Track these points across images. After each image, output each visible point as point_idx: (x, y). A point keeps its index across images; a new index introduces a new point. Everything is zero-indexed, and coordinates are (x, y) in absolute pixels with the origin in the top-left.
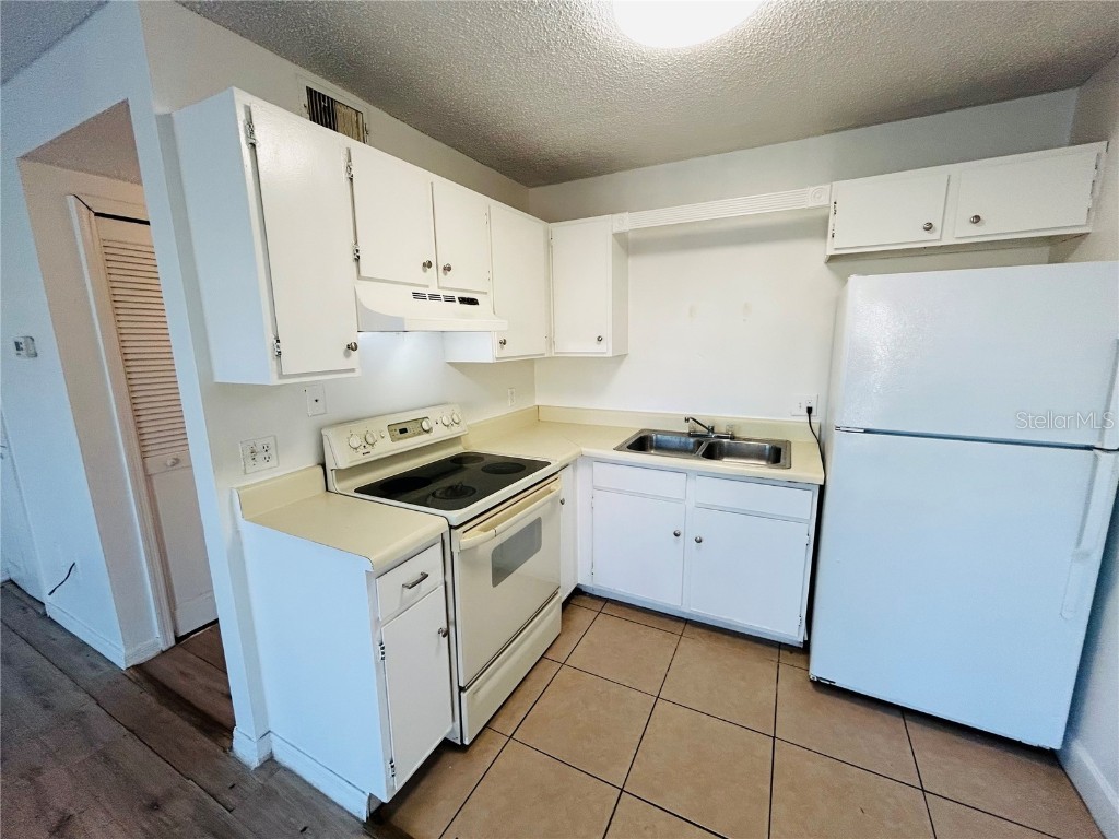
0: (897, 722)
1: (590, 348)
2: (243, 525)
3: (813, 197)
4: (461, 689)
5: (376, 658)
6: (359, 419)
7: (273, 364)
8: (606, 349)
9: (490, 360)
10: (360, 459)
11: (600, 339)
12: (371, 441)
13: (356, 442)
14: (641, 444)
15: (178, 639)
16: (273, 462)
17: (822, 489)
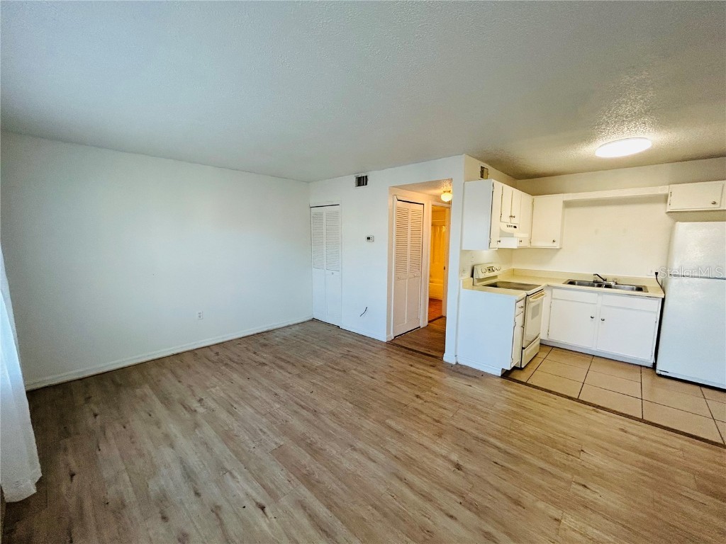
0: (697, 388)
1: (549, 245)
3: (661, 190)
4: (523, 348)
8: (557, 245)
9: (516, 247)
10: (483, 276)
11: (554, 241)
14: (572, 283)
15: (395, 337)
17: (663, 300)
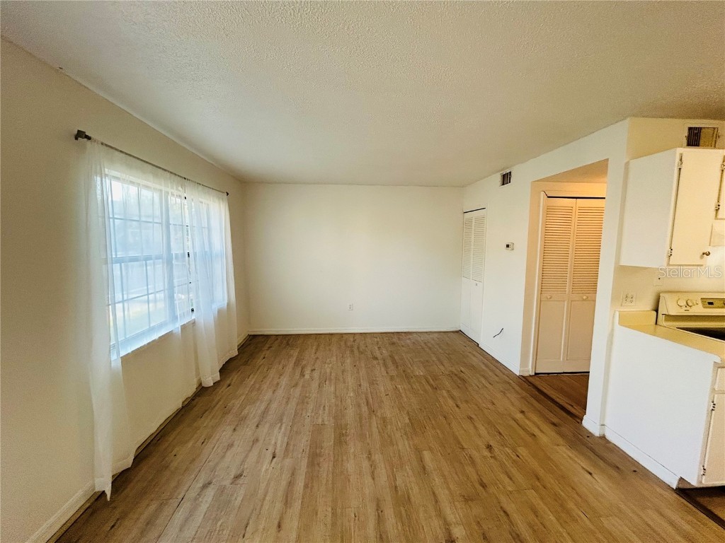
2: (617, 327)
5: (708, 408)
6: (685, 292)
7: (666, 259)
10: (682, 312)
12: (690, 304)
13: (683, 303)
15: (536, 374)
16: (633, 304)
